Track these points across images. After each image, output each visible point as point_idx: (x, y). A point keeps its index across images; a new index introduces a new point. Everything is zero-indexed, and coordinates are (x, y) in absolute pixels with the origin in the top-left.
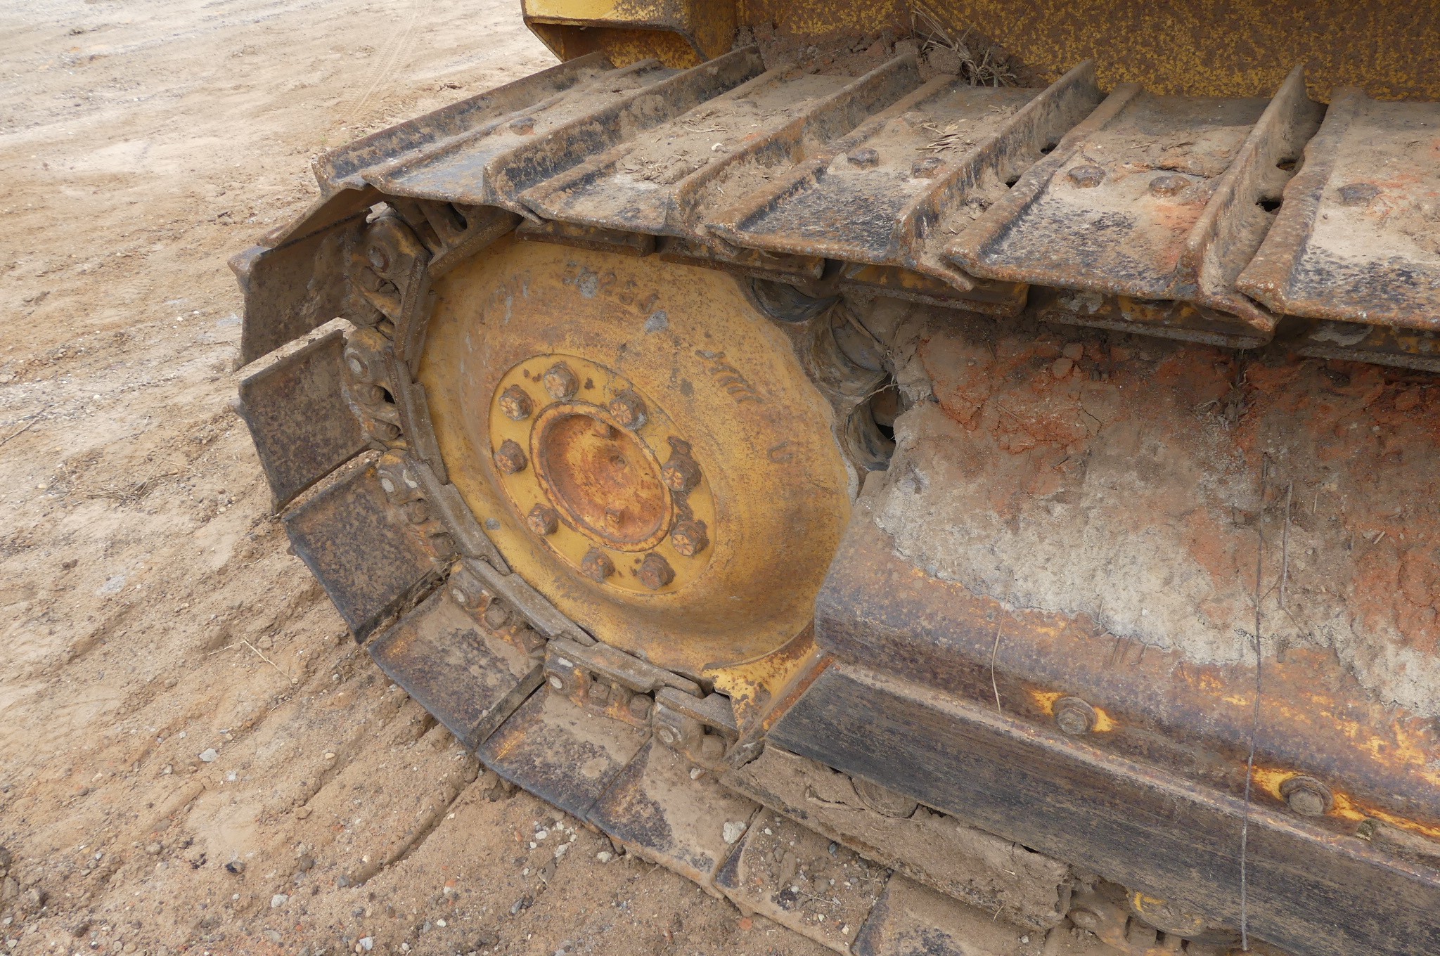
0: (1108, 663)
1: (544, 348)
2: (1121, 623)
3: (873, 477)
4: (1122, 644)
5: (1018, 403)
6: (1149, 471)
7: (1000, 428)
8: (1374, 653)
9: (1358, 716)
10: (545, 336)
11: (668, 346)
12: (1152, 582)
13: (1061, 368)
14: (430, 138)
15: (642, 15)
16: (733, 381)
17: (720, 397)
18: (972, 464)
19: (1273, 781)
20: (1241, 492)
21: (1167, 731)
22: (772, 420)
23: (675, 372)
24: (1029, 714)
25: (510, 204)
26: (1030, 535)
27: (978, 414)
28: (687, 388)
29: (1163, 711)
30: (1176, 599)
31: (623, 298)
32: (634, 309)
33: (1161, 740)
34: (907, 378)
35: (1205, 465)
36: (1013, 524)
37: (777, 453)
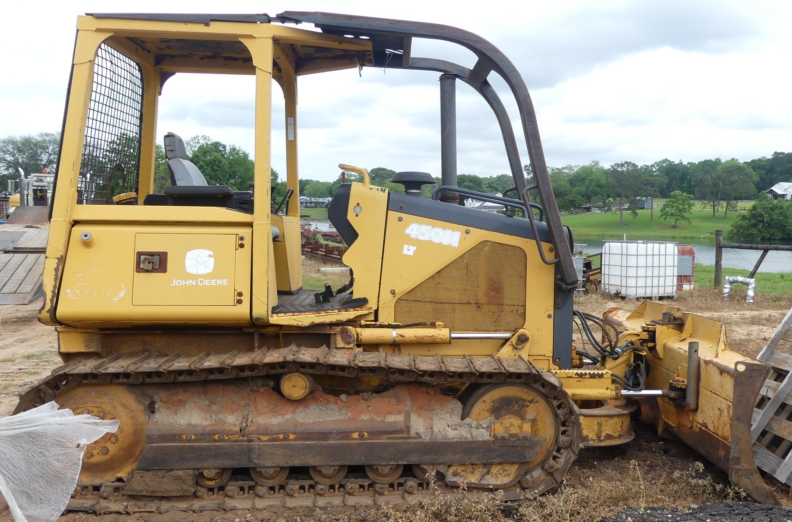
0: (193, 428)
1: (83, 406)
2: (193, 423)
3: (152, 416)
4: (194, 426)
5: (175, 398)
6: (194, 402)
7: (172, 403)
8: (226, 417)
9: (225, 426)
10: (83, 404)
11: (111, 401)
12: (197, 416)
13: (180, 392)
14: (64, 369)
15: (91, 350)
16: (124, 406)
17: (122, 408)
18: (168, 408)
19: (216, 437)
20: (207, 403)
21: (201, 434)
22: (131, 411)
23: (112, 405)
24: (181, 441)
25: (95, 372)
26: (178, 415)
27: (168, 401)
28: (115, 408)
29: (201, 432)
30: (201, 418)
31: (100, 394)
32: (103, 396)
33: (201, 437)
34: (156, 398)
35: (202, 400)
36: (176, 415)
37: (132, 417)
